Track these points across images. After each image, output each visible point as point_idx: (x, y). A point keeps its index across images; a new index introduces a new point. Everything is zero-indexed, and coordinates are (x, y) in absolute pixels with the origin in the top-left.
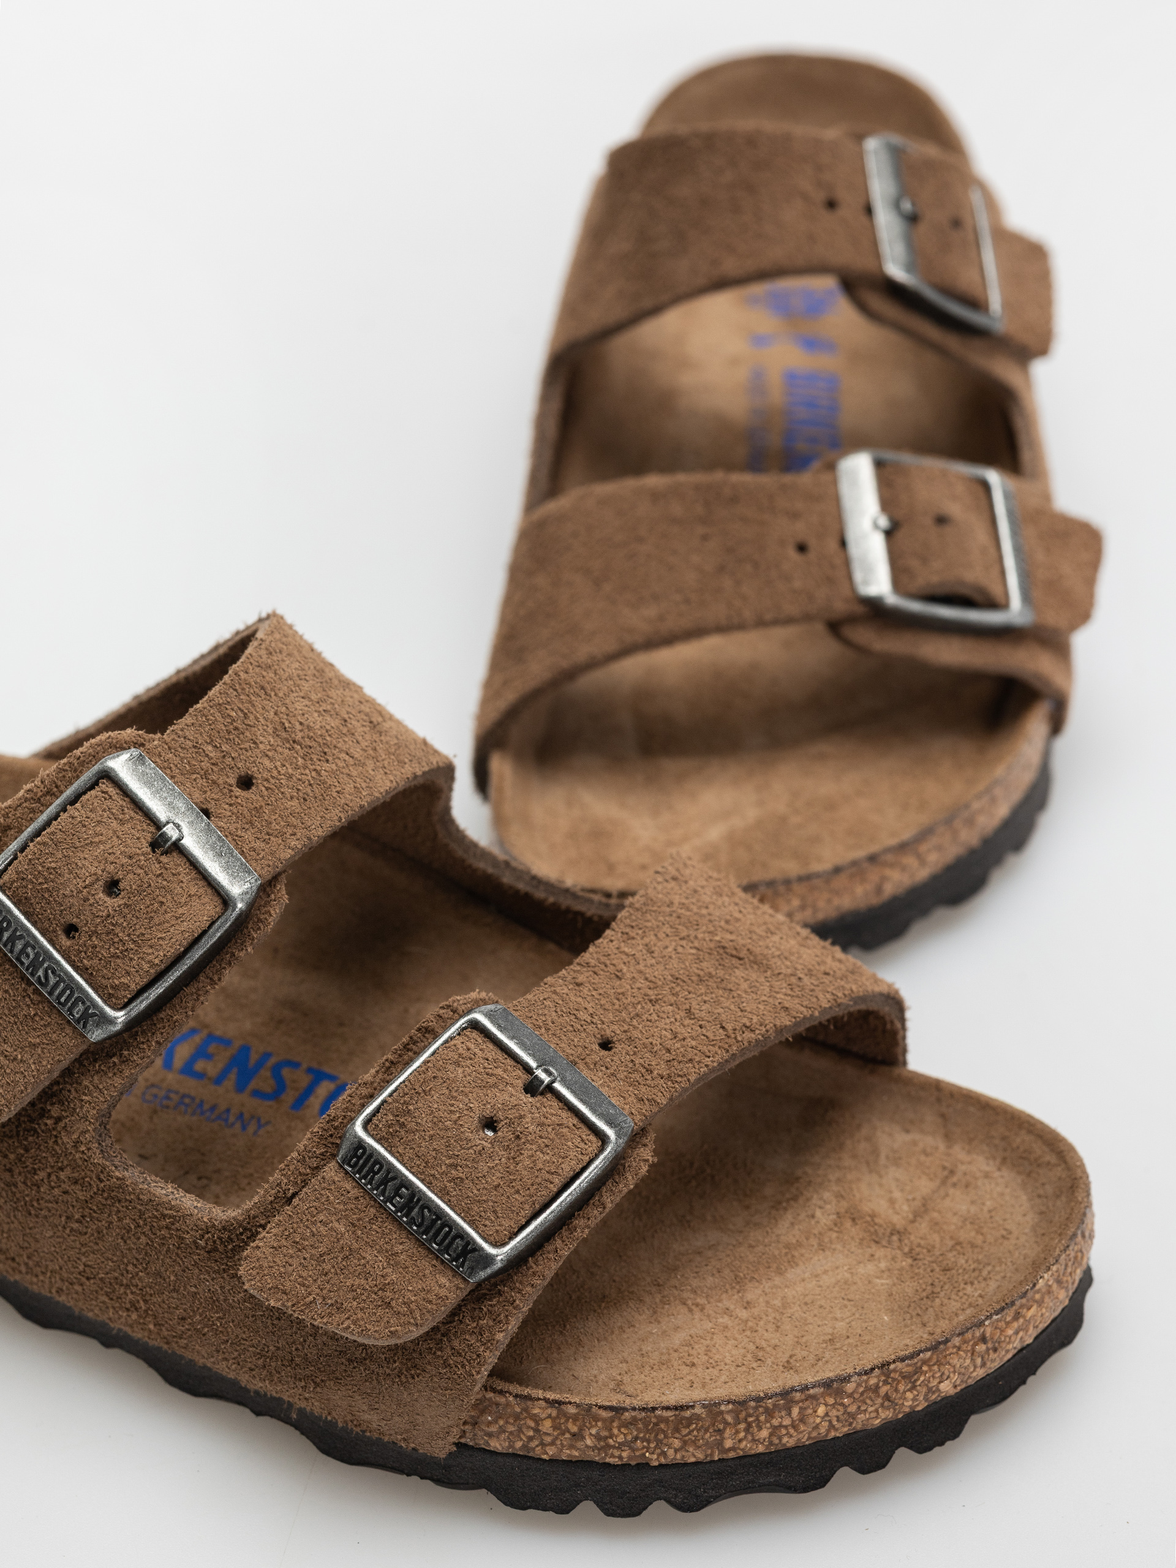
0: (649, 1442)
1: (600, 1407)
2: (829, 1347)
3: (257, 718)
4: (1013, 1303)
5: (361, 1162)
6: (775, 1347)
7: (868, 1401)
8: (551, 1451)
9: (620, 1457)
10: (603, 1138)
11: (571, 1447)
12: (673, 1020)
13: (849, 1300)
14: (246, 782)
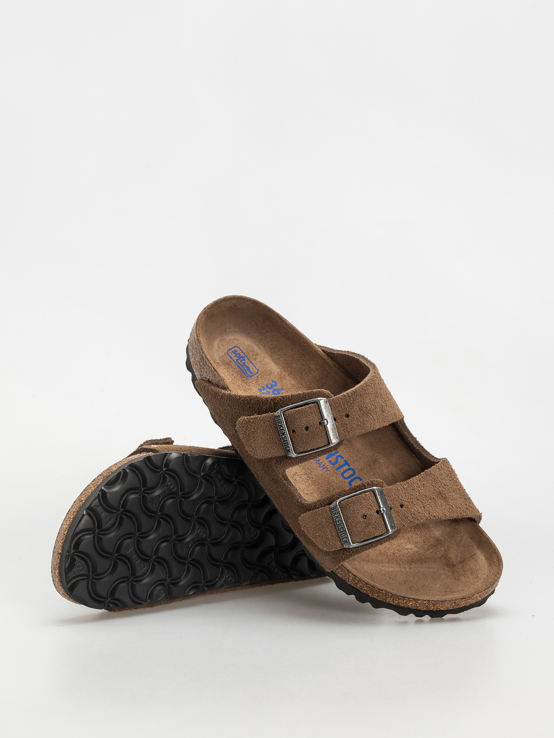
0: (371, 592)
1: (363, 581)
2: (422, 587)
3: (356, 402)
4: (466, 598)
5: (334, 510)
6: (410, 582)
7: (422, 606)
8: (350, 583)
9: (364, 592)
10: (388, 531)
11: (354, 585)
12: (419, 506)
13: (433, 577)
14: (347, 416)
